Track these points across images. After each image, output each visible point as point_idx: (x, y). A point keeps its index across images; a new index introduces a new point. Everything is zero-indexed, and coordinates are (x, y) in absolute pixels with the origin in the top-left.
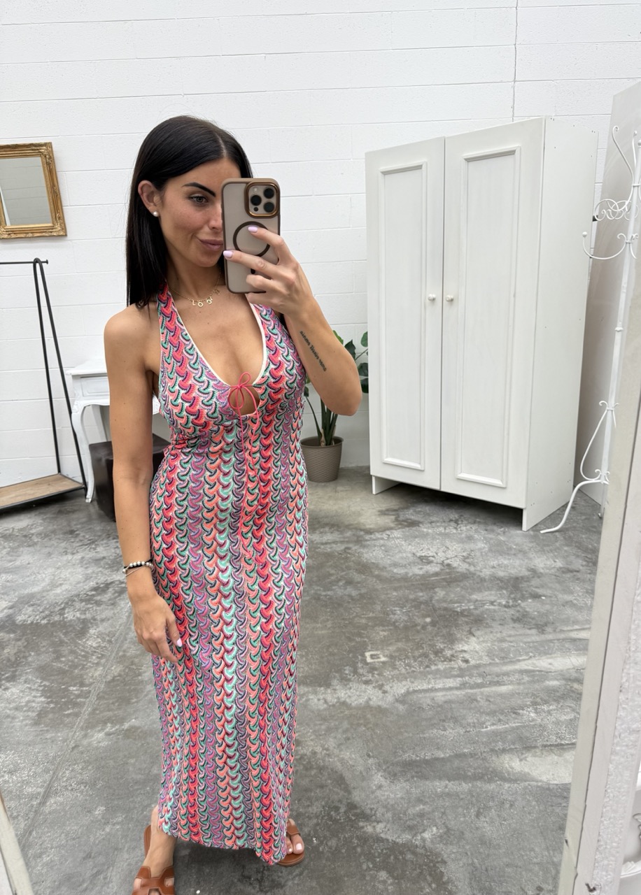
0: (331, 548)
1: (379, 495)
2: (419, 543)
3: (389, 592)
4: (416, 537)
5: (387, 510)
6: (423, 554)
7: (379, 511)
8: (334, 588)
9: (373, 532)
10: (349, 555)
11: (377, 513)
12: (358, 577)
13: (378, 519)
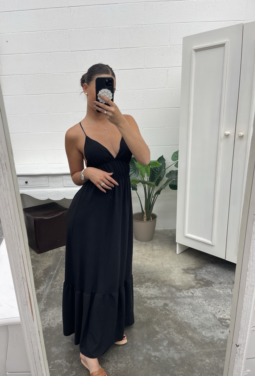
0: (154, 303)
1: (180, 255)
2: (216, 304)
3: (203, 358)
4: (212, 298)
5: (188, 269)
6: (221, 316)
7: (184, 270)
8: (161, 348)
9: (181, 290)
10: (168, 313)
11: (182, 271)
12: (177, 338)
13: (183, 277)
